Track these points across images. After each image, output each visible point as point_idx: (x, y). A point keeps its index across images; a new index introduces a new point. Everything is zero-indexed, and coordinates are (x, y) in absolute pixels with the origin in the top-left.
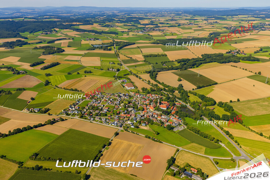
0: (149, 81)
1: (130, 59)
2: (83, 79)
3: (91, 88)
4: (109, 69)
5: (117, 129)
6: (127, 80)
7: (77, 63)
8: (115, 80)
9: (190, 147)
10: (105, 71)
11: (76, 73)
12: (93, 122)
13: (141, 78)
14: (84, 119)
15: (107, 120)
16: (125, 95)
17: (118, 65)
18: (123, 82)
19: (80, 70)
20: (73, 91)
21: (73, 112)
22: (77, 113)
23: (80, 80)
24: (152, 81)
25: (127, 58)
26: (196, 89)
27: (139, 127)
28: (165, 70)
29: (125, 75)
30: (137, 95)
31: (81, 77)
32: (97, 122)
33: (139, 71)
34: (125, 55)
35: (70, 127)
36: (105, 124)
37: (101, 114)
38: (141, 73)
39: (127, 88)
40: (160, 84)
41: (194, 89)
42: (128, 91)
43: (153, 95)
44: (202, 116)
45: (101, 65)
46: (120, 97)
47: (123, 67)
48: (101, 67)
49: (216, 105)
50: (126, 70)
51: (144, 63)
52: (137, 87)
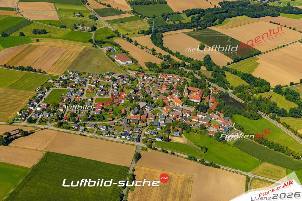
0: (153, 50)
1: (107, 7)
2: (36, 47)
3: (57, 64)
4: (78, 27)
5: (133, 145)
6: (114, 46)
7: (13, 14)
8: (95, 48)
9: (263, 170)
10: (70, 30)
11: (17, 34)
12: (84, 134)
13: (138, 44)
14: (66, 128)
15: (110, 129)
16: (122, 77)
17: (91, 18)
18: (110, 51)
19: (24, 28)
20: (23, 70)
21: (40, 116)
22: (47, 116)
23: (30, 48)
24: (158, 50)
25: (102, 7)
26: (232, 63)
27: (170, 140)
28: (172, 30)
29: (109, 38)
30: (143, 77)
32: (92, 133)
33: (130, 31)
34: (97, 1)
35: (45, 147)
36: (107, 136)
37: (93, 116)
38: (134, 33)
39: (121, 63)
40: (173, 55)
41: (229, 63)
42: (125, 69)
43: (169, 76)
45: (60, 19)
46: (116, 81)
47: (99, 22)
48: (62, 23)
49: (271, 91)
50: (107, 28)
51: (133, 15)
52: (137, 61)
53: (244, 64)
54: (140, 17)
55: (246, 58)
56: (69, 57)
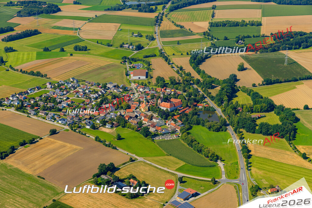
1: (179, 28)
4: (124, 45)
6: (144, 64)
7: (71, 33)
10: (113, 48)
11: (59, 50)
16: (117, 87)
17: (147, 38)
18: (134, 67)
20: (33, 75)
23: (59, 60)
25: (174, 28)
26: (259, 85)
29: (147, 57)
30: (140, 89)
31: (64, 56)
34: (173, 22)
38: (182, 54)
39: (133, 77)
40: (199, 74)
41: (255, 85)
42: (130, 82)
43: (167, 91)
44: (228, 125)
45: (114, 38)
46: (107, 89)
47: (154, 42)
48: (112, 42)
49: (273, 112)
50: (156, 48)
51: (202, 37)
52: (152, 77)
53: (276, 87)
54: (208, 39)
55: (285, 82)
56: (85, 69)
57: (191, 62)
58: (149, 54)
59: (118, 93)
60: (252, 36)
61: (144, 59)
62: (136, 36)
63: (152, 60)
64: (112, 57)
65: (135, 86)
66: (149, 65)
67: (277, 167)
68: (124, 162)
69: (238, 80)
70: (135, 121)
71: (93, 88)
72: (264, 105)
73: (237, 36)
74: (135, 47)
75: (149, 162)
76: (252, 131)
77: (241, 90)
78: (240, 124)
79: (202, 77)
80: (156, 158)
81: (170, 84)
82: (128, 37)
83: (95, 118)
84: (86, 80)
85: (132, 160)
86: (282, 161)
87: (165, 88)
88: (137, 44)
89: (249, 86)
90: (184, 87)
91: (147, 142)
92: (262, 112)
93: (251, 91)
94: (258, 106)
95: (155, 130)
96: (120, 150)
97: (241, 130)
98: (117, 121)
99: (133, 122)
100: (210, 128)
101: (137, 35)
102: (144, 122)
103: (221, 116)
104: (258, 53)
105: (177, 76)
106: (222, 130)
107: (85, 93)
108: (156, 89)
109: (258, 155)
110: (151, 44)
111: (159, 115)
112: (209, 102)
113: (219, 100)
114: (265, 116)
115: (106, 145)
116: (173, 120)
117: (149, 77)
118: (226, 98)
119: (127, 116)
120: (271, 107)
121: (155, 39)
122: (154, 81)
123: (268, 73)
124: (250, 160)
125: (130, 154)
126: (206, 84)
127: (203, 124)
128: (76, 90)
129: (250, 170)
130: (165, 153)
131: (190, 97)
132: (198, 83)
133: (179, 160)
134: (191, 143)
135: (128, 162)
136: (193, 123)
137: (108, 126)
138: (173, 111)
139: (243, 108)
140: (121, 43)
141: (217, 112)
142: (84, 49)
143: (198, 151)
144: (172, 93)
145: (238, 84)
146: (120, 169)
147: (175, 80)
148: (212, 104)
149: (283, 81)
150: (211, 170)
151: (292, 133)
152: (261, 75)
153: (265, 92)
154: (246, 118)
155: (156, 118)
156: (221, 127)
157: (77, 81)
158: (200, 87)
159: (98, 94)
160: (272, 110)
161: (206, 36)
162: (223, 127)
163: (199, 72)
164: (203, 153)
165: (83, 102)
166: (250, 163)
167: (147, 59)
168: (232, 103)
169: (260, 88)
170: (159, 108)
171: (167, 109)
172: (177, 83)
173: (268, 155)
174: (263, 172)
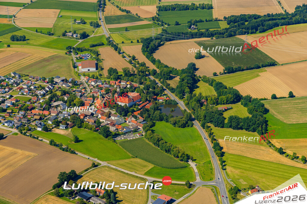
0: (133, 58)
3: (7, 67)
4: (67, 34)
6: (92, 54)
7: (5, 21)
8: (66, 56)
10: (55, 38)
17: (91, 25)
18: (81, 58)
24: (142, 58)
25: (119, 13)
26: (221, 74)
29: (94, 46)
30: (91, 82)
34: (118, 7)
38: (132, 42)
39: (81, 69)
40: (154, 64)
41: (216, 74)
42: (79, 75)
43: (122, 83)
44: (194, 120)
45: (54, 26)
46: (55, 84)
47: (100, 29)
48: (53, 30)
49: (240, 103)
50: (103, 35)
51: (151, 22)
52: (102, 69)
53: (239, 75)
54: (158, 24)
55: (247, 69)
56: (27, 62)
57: (144, 51)
58: (96, 43)
59: (67, 88)
60: (204, 20)
61: (91, 48)
62: (79, 23)
63: (100, 49)
64: (55, 47)
65: (86, 79)
66: (98, 55)
67: (254, 164)
68: (86, 168)
69: (197, 69)
70: (92, 120)
71: (39, 83)
72: (230, 96)
73: (189, 20)
74: (79, 36)
75: (114, 167)
76: (221, 125)
77: (202, 80)
78: (207, 118)
79: (158, 68)
80: (121, 162)
81: (123, 75)
82: (70, 25)
83: (46, 118)
84: (30, 75)
85: (95, 166)
86: (258, 157)
87: (119, 81)
88: (82, 32)
89: (210, 76)
90: (141, 79)
91: (109, 143)
92: (228, 104)
93: (213, 81)
94: (224, 97)
95: (116, 130)
96: (79, 154)
97: (209, 124)
98: (72, 121)
99: (90, 121)
100: (174, 124)
101: (80, 21)
102: (101, 120)
103: (185, 110)
104: (214, 38)
105: (130, 67)
106: (188, 126)
107: (30, 90)
108: (109, 82)
109: (231, 152)
110: (97, 32)
111: (117, 111)
112: (169, 95)
113: (180, 93)
114: (232, 108)
115: (63, 150)
116: (133, 116)
117: (99, 69)
118: (187, 90)
119: (82, 115)
120: (237, 98)
121: (100, 26)
122: (105, 73)
123: (228, 60)
124: (224, 158)
125: (91, 158)
126: (164, 75)
127: (167, 119)
128: (19, 86)
129: (225, 169)
130: (131, 155)
131: (148, 89)
132: (155, 74)
133: (146, 162)
134: (158, 142)
135: (91, 168)
136: (156, 119)
137: (62, 127)
138: (132, 106)
139: (207, 100)
140: (64, 31)
141: (179, 105)
142: (22, 39)
143: (166, 151)
144: (129, 86)
145: (197, 73)
146: (82, 176)
147: (129, 71)
148: (173, 97)
149: (245, 68)
150: (182, 172)
151: (264, 126)
152: (220, 63)
153: (229, 81)
154: (214, 111)
155: (115, 115)
156: (187, 123)
157: (20, 76)
158: (157, 78)
159: (45, 90)
160: (238, 101)
161: (156, 21)
162: (189, 122)
163: (154, 61)
164: (172, 153)
165: (30, 100)
166: (224, 162)
167: (94, 48)
168: (195, 95)
169: (222, 77)
170: (116, 103)
171: (126, 105)
172: (131, 75)
173: (242, 151)
174: (239, 170)
